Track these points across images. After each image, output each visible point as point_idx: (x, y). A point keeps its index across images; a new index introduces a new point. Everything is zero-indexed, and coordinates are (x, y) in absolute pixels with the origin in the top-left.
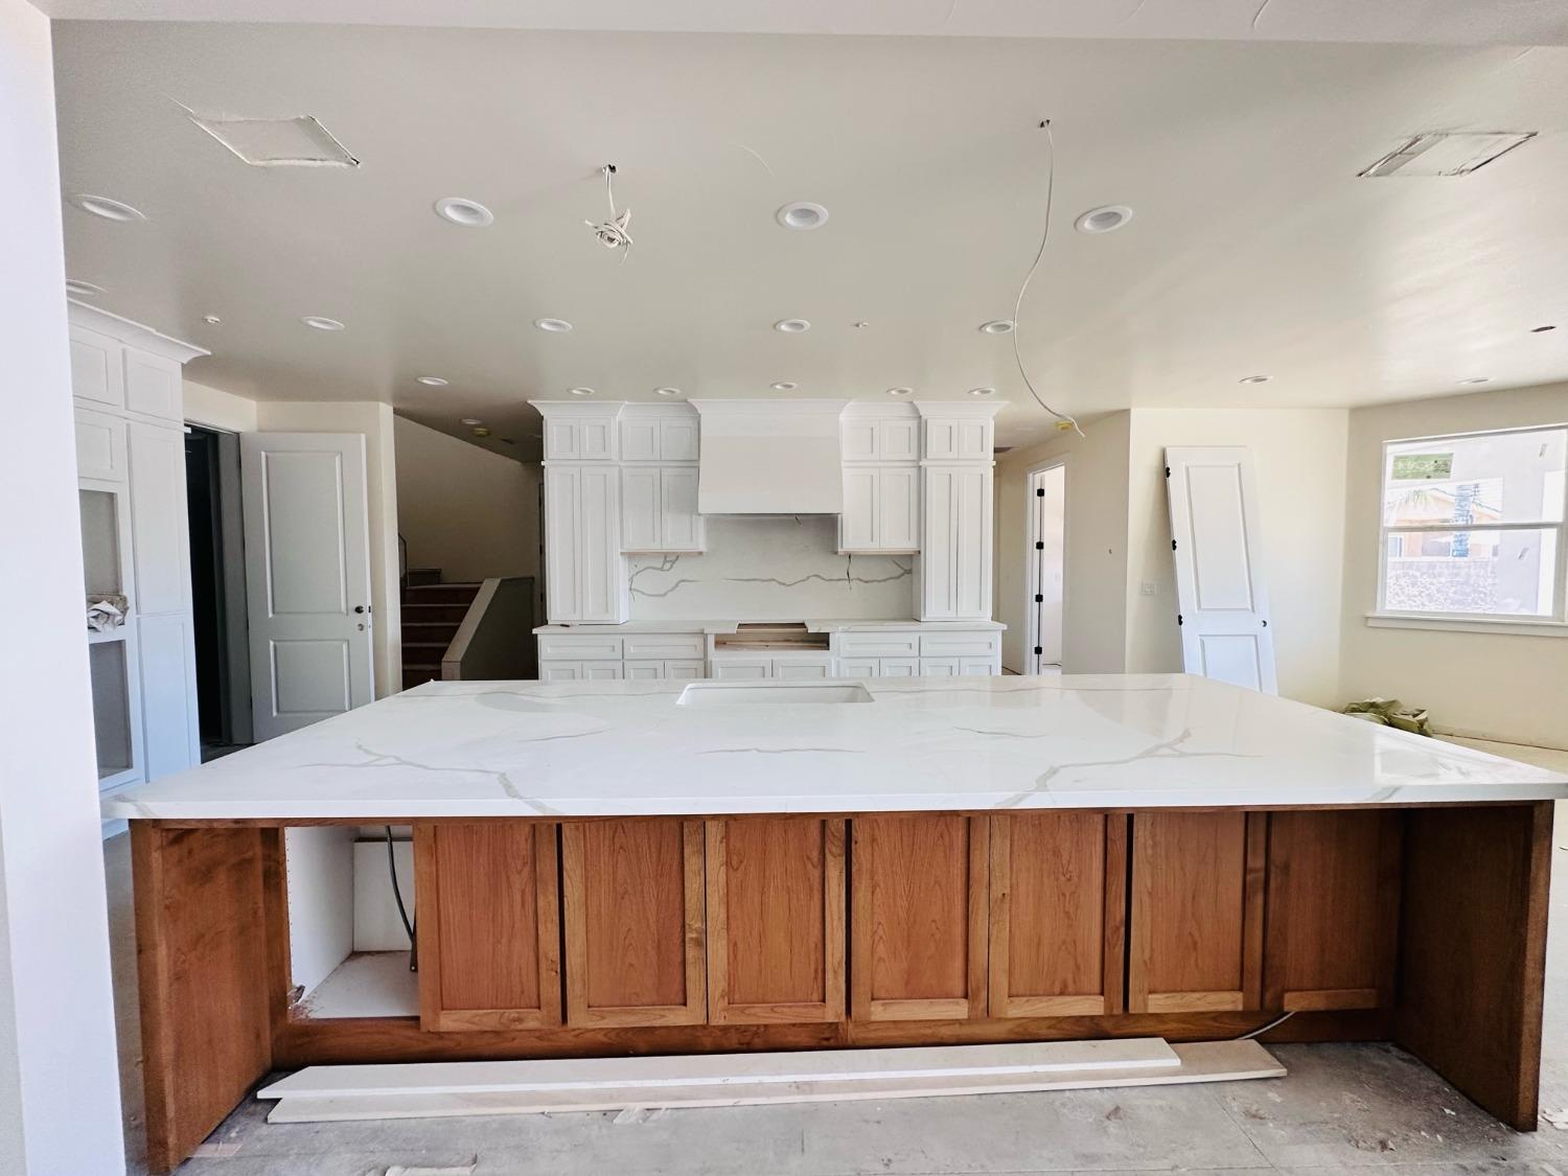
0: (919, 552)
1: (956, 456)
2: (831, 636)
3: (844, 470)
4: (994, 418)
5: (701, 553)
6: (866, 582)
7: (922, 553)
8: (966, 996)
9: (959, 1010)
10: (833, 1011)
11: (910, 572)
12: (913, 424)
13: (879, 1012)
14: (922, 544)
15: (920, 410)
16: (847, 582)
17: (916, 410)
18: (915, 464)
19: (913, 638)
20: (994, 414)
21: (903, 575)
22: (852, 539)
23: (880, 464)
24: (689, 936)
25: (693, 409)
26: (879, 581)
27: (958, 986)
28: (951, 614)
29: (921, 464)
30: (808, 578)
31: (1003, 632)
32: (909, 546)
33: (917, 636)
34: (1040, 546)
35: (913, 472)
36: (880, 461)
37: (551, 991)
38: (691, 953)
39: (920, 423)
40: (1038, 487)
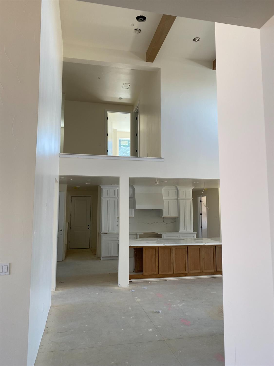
0: (178, 217)
1: (185, 198)
2: (162, 235)
3: (164, 200)
4: (192, 190)
5: (133, 217)
6: (166, 223)
7: (179, 217)
8: (200, 270)
9: (199, 271)
10: (186, 272)
11: (175, 221)
12: (176, 191)
13: (191, 272)
14: (179, 215)
15: (178, 188)
16: (163, 224)
17: (177, 188)
18: (177, 199)
19: (178, 235)
20: (192, 189)
21: (174, 222)
22: (165, 214)
23: (170, 199)
24: (172, 263)
25: (133, 187)
26: (169, 223)
27: (199, 269)
28: (185, 230)
29: (178, 199)
30: (154, 222)
31: (196, 234)
32: (176, 216)
33: (179, 235)
34: (201, 214)
35: (176, 200)
36: (170, 198)
37: (157, 270)
38: (172, 265)
39: (178, 191)
40: (200, 200)
